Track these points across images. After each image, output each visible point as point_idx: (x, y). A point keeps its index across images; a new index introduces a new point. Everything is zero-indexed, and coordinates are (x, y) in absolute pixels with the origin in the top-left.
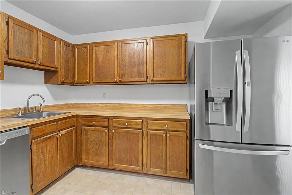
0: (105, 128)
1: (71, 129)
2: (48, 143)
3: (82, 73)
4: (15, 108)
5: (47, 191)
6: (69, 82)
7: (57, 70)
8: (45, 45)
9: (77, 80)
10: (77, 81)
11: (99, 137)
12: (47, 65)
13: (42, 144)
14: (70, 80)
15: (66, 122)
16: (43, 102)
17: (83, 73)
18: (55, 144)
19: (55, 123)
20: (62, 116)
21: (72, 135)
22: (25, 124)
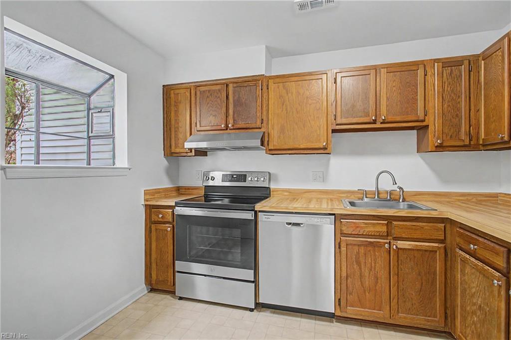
0: (497, 274)
1: (429, 246)
2: (370, 251)
3: (493, 116)
4: (358, 190)
5: (367, 329)
6: (461, 144)
7: (424, 124)
8: (394, 86)
9: (483, 137)
10: (483, 139)
11: (485, 295)
12: (398, 119)
13: (357, 248)
14: (463, 141)
15: (414, 227)
16: (393, 184)
17: (494, 118)
18: (383, 258)
19: (386, 222)
20: (404, 212)
21: (435, 260)
22: (330, 211)
